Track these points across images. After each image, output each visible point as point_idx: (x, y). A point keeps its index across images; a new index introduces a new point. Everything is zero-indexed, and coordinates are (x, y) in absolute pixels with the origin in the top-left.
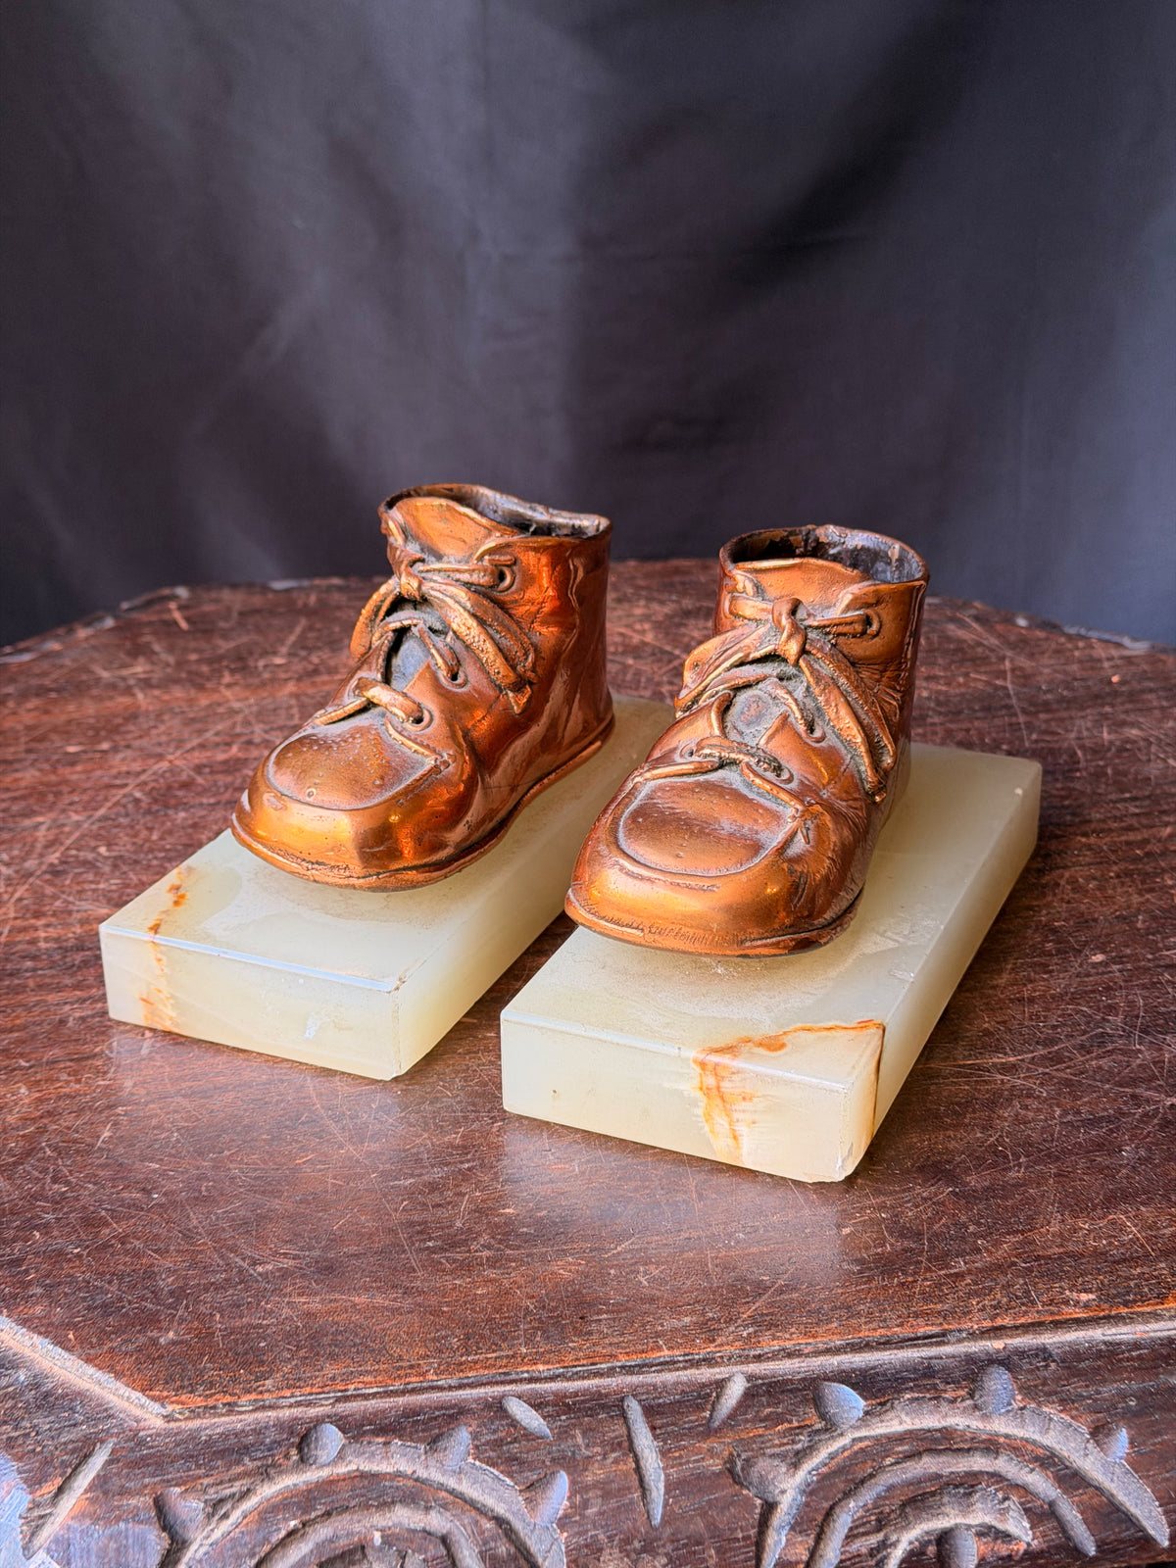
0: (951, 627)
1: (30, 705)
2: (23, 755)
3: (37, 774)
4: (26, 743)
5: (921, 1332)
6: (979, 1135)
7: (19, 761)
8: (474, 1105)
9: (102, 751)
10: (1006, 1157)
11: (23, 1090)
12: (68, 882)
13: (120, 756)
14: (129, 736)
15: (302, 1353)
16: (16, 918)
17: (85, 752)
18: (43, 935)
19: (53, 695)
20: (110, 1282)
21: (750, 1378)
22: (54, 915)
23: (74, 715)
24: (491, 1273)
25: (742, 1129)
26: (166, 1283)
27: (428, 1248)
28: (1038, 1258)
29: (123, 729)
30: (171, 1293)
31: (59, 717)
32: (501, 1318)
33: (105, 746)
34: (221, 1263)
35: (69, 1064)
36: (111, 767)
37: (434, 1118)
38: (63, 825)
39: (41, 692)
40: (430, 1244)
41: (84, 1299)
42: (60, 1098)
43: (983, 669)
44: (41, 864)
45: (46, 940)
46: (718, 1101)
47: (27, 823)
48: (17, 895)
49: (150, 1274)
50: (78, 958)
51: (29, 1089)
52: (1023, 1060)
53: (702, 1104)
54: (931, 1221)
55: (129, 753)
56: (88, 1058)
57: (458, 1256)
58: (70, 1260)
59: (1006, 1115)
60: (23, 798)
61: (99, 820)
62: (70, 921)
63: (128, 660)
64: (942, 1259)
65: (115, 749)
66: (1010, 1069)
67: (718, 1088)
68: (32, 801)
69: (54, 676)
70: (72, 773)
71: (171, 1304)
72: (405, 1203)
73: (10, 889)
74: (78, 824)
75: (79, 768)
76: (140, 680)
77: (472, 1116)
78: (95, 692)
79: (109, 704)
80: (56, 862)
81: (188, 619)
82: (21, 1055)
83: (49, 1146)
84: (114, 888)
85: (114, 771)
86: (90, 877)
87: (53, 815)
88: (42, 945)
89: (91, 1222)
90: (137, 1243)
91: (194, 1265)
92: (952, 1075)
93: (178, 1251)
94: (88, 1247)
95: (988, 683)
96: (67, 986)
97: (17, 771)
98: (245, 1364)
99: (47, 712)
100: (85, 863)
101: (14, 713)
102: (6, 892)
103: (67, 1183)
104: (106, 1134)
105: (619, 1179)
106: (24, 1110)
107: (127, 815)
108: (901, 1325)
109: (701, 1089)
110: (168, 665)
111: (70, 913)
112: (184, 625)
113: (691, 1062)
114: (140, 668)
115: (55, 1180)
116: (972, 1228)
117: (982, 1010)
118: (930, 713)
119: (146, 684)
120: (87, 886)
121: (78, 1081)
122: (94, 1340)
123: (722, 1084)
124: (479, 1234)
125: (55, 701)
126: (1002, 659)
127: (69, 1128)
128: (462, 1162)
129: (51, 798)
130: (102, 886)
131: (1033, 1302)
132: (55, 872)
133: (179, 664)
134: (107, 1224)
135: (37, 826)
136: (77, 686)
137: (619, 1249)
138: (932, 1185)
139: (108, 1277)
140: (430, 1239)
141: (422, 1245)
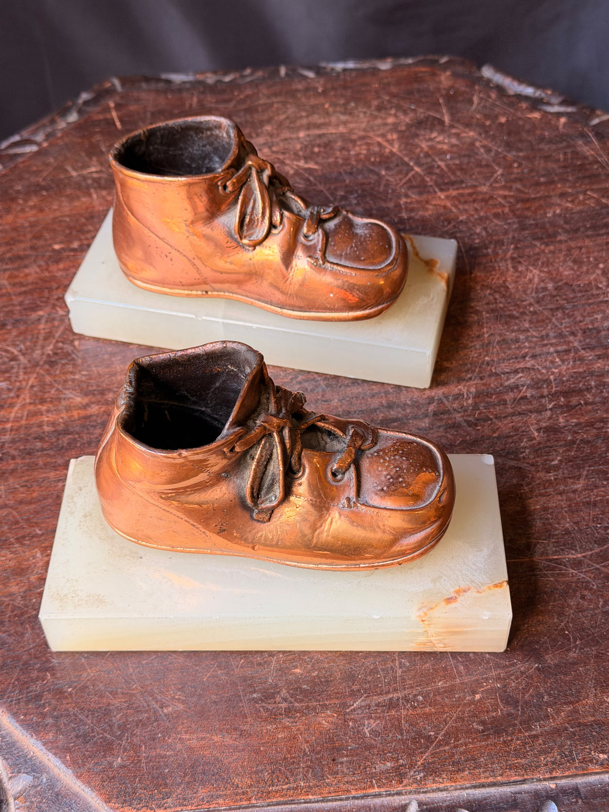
0: (580, 142)
1: (31, 203)
2: (29, 252)
3: (38, 270)
4: (31, 240)
5: (512, 779)
6: (556, 620)
7: (27, 257)
9: (74, 249)
10: (569, 640)
11: (39, 555)
12: (58, 372)
14: (89, 236)
15: (187, 779)
16: (30, 404)
17: (64, 250)
18: (46, 419)
19: (44, 193)
20: (87, 716)
21: (420, 804)
22: (51, 402)
23: (58, 214)
24: (287, 721)
27: (253, 699)
28: (580, 725)
29: (86, 228)
30: (119, 727)
31: (48, 216)
32: (291, 758)
33: (76, 245)
34: (145, 704)
38: (54, 319)
39: (36, 189)
40: (255, 695)
41: (74, 729)
43: (595, 187)
44: (43, 354)
45: (48, 424)
47: (34, 316)
48: (30, 383)
49: (108, 711)
50: (65, 440)
51: (42, 554)
52: (585, 557)
54: (525, 691)
57: (269, 707)
58: (66, 698)
59: (572, 604)
60: (30, 292)
62: (60, 407)
63: (87, 159)
64: (527, 724)
65: (81, 249)
66: (577, 564)
68: (36, 296)
69: (45, 174)
70: (57, 271)
71: (119, 736)
72: (242, 661)
73: (26, 377)
75: (61, 266)
76: (94, 180)
78: (68, 191)
79: (77, 203)
80: (51, 353)
81: (121, 119)
84: (84, 378)
86: (70, 368)
87: (48, 309)
88: (46, 428)
90: (101, 685)
91: (131, 705)
92: (545, 569)
93: (122, 694)
94: (75, 687)
95: (598, 201)
96: (59, 465)
97: (26, 267)
98: (158, 786)
99: (41, 210)
101: (23, 210)
102: (24, 379)
106: (40, 571)
108: (501, 775)
111: (59, 400)
112: (118, 124)
114: (94, 168)
116: (545, 698)
117: (566, 512)
118: (560, 230)
119: (98, 184)
120: (69, 377)
122: (80, 761)
124: (281, 689)
125: (45, 199)
129: (46, 293)
130: (77, 377)
131: (574, 760)
132: (51, 363)
135: (39, 320)
136: (58, 185)
137: (355, 705)
138: (527, 661)
139: (86, 712)
140: (255, 692)
141: (251, 697)
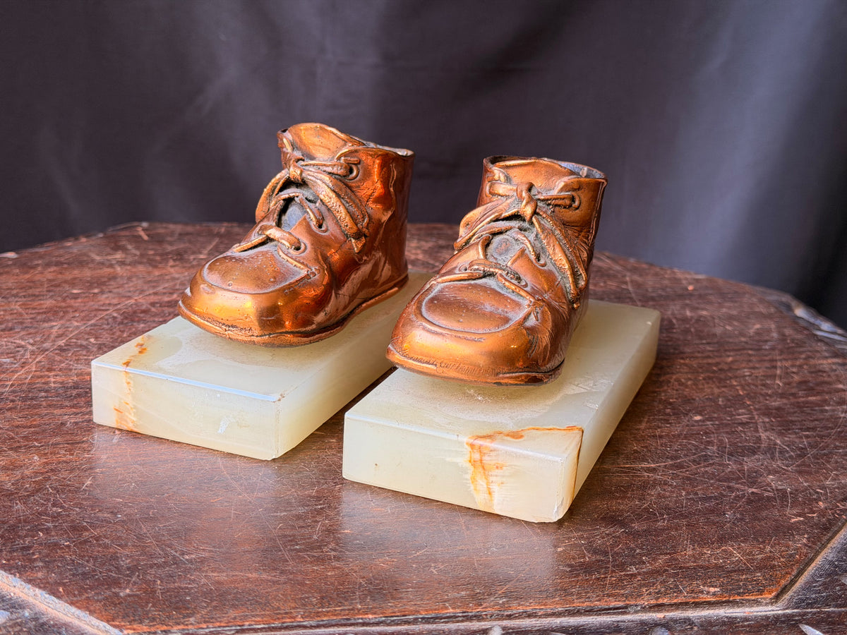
1: (51, 270)
2: (45, 293)
3: (54, 302)
4: (48, 287)
5: (612, 605)
6: (637, 503)
7: (43, 295)
8: (323, 476)
9: (94, 293)
10: (655, 514)
11: (36, 458)
12: (70, 355)
13: (105, 296)
14: (111, 287)
15: (214, 603)
16: (36, 371)
17: (84, 293)
18: (53, 380)
19: (65, 266)
20: (88, 561)
21: (504, 628)
22: (60, 370)
23: (77, 276)
24: (335, 564)
25: (495, 488)
26: (125, 563)
27: (296, 549)
28: (681, 568)
29: (107, 284)
30: (128, 569)
31: (68, 276)
32: (344, 589)
33: (96, 291)
34: (162, 553)
35: (66, 445)
36: (99, 301)
37: (299, 481)
38: (68, 327)
39: (58, 264)
40: (297, 547)
41: (70, 570)
42: (59, 463)
43: (614, 280)
44: (53, 345)
45: (54, 382)
46: (481, 469)
47: (46, 325)
48: (37, 360)
49: (115, 557)
50: (74, 392)
51: (40, 457)
52: (659, 466)
53: (470, 472)
54: (613, 546)
55: (110, 295)
56: (78, 443)
57: (315, 554)
58: (62, 549)
59: (653, 493)
60: (45, 313)
61: (91, 326)
62: (70, 374)
63: (111, 252)
64: (622, 567)
65: (102, 292)
66: (654, 470)
67: (481, 460)
68: (49, 315)
69: (66, 257)
70: (75, 303)
71: (127, 574)
72: (281, 525)
73: (33, 357)
74: (77, 327)
75: (79, 300)
76: (118, 262)
77: (322, 481)
78: (90, 265)
79: (99, 271)
80: (63, 345)
81: (148, 235)
82: (36, 440)
83: (51, 488)
85: (102, 303)
86: (84, 353)
87: (62, 322)
88: (52, 385)
89: (76, 528)
90: (106, 541)
91: (143, 553)
92: (618, 472)
93: (133, 546)
94: (74, 541)
95: (617, 287)
96: (67, 406)
97: (40, 300)
98: (177, 609)
99: (61, 273)
100: (81, 346)
101: (42, 273)
102: (31, 358)
103: (62, 507)
104: (89, 482)
105: (416, 517)
106: (36, 468)
107: (108, 324)
108: (599, 600)
109: (470, 461)
110: (135, 255)
111: (71, 370)
112: (146, 238)
113: (465, 444)
114: (119, 256)
115: (54, 505)
116: (638, 551)
117: (632, 441)
119: (122, 263)
120: (81, 357)
121: (72, 455)
122: (76, 592)
123: (484, 458)
124: (328, 543)
125: (66, 269)
126: (624, 276)
127: (65, 479)
128: (316, 505)
129: (61, 314)
130: (91, 357)
131: (681, 591)
132: (61, 349)
133: (142, 255)
134: (87, 530)
135: (52, 327)
136: (81, 262)
137: (418, 554)
138: (611, 527)
139: (87, 558)
140: (297, 545)
141: (292, 548)
